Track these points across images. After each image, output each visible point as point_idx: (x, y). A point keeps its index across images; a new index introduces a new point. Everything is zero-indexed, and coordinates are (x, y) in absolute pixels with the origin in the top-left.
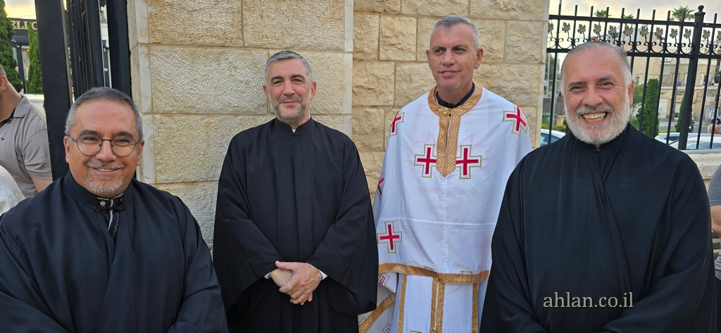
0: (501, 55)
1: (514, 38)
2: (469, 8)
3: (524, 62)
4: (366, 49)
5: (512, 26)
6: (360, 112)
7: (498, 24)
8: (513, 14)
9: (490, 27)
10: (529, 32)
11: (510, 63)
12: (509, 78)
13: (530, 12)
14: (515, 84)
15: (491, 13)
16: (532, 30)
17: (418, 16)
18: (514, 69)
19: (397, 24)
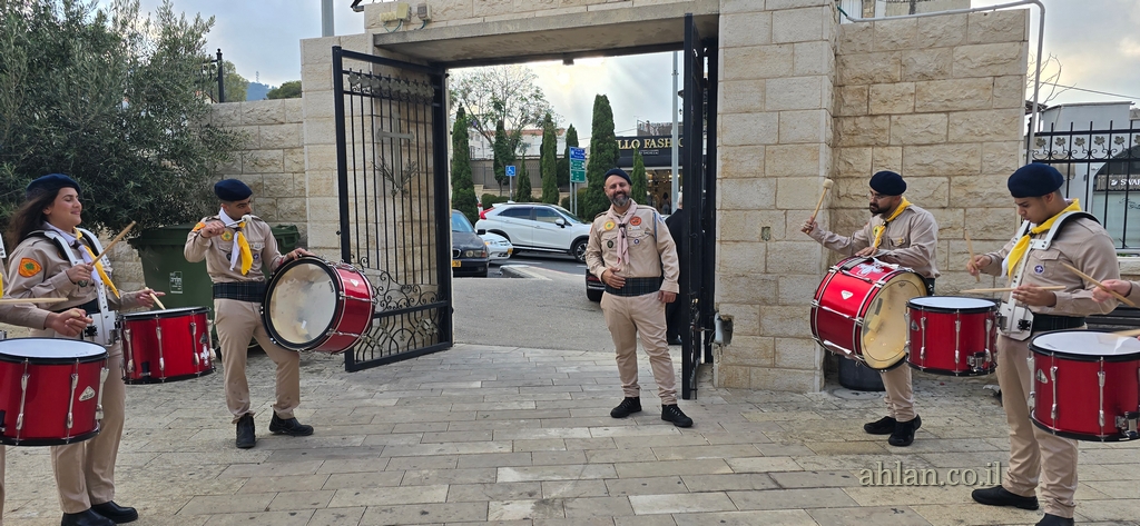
0: (978, 169)
1: (990, 155)
2: (947, 136)
3: (999, 172)
4: (862, 170)
5: (987, 147)
6: (857, 212)
7: (974, 145)
8: (988, 137)
9: (967, 148)
10: (1003, 149)
11: (987, 174)
12: (985, 185)
13: (1005, 135)
14: (990, 190)
15: (968, 139)
16: (1007, 148)
17: (903, 146)
18: (990, 178)
19: (886, 152)
